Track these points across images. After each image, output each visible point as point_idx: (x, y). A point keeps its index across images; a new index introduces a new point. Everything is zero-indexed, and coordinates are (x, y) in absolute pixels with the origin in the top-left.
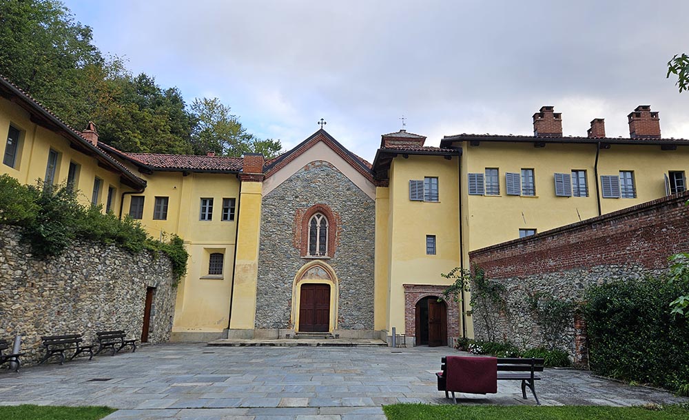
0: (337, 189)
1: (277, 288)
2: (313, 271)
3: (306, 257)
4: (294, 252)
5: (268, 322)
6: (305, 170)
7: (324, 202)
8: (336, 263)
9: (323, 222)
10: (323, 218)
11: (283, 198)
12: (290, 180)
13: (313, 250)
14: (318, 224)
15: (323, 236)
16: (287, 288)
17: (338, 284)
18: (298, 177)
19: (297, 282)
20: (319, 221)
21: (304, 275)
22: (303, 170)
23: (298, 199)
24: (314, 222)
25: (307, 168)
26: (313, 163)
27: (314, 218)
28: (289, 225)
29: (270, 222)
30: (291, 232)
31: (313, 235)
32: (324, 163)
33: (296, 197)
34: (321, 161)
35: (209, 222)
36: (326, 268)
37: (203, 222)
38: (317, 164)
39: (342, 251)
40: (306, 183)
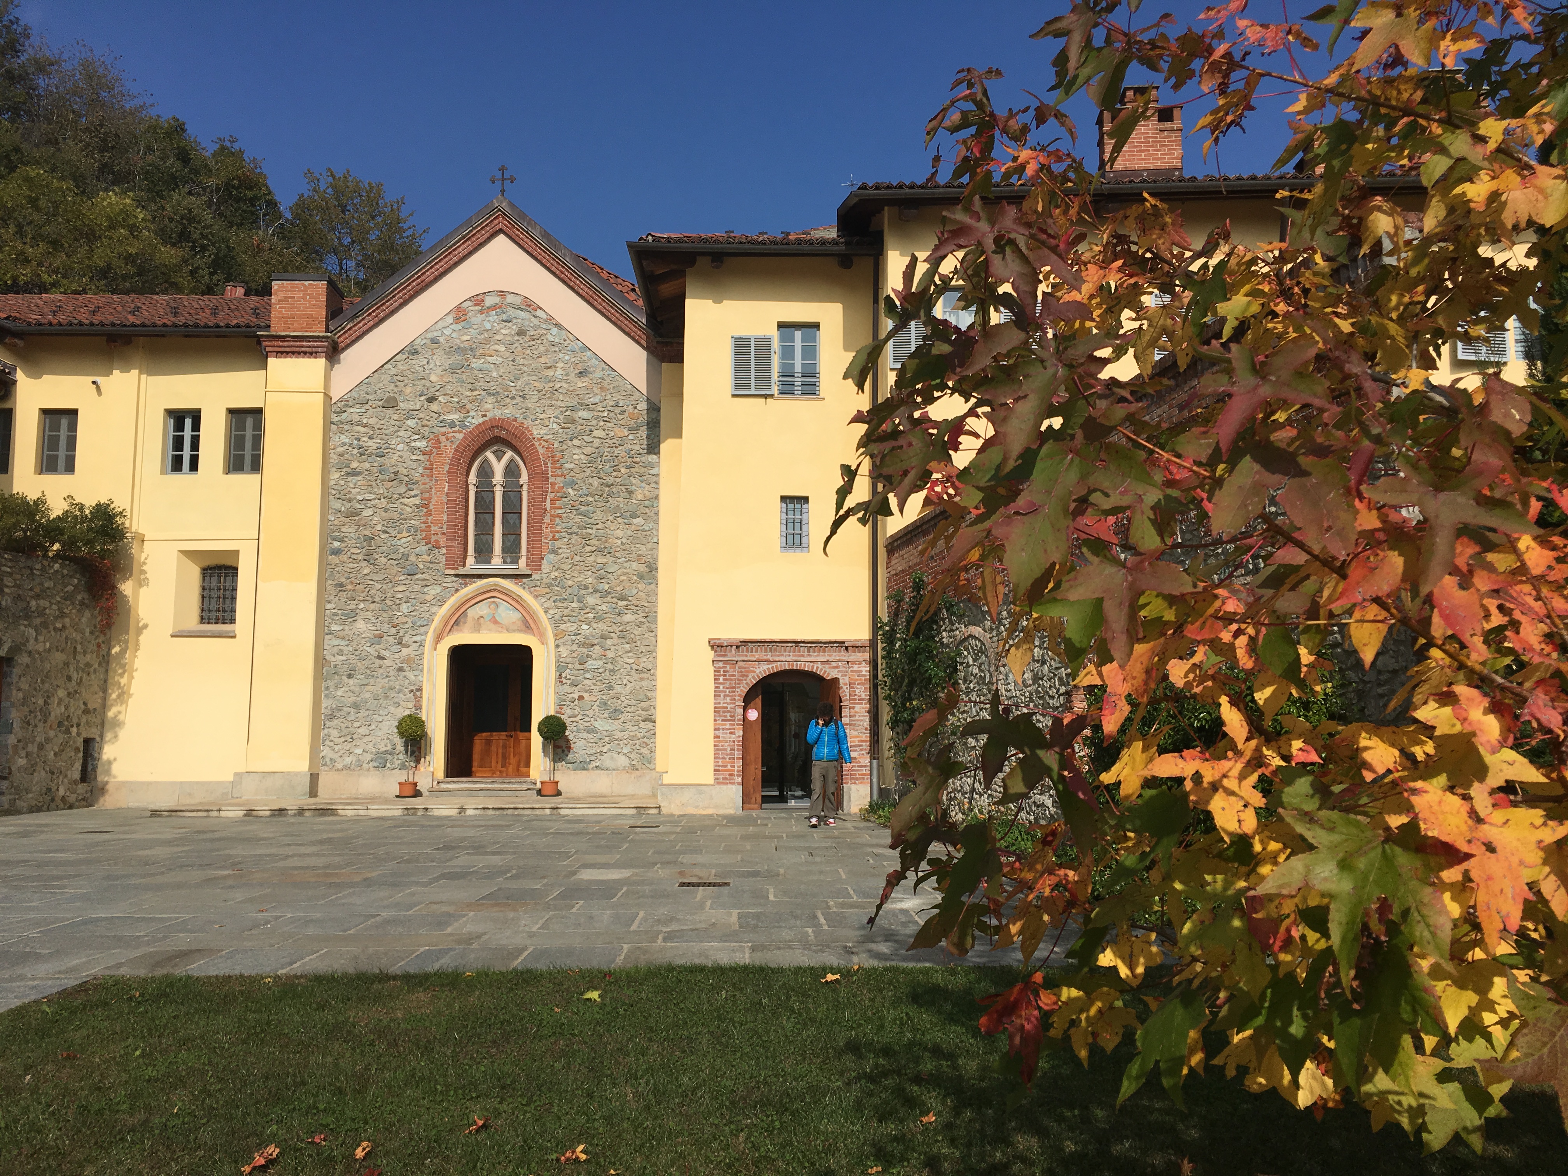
0: (550, 373)
1: (383, 658)
2: (482, 610)
3: (461, 571)
4: (427, 558)
5: (359, 751)
6: (457, 320)
7: (508, 412)
8: (549, 586)
9: (511, 471)
10: (512, 460)
11: (390, 404)
12: (411, 351)
13: (484, 551)
14: (498, 478)
15: (512, 509)
16: (408, 660)
17: (552, 645)
18: (434, 341)
19: (438, 639)
20: (499, 468)
21: (456, 620)
22: (450, 319)
23: (434, 407)
24: (486, 472)
25: (459, 314)
26: (477, 300)
27: (486, 460)
28: (410, 484)
29: (355, 473)
30: (417, 501)
31: (485, 507)
32: (510, 299)
33: (431, 400)
34: (502, 293)
35: (192, 476)
36: (518, 601)
37: (177, 477)
38: (489, 301)
39: (565, 552)
40: (456, 358)
